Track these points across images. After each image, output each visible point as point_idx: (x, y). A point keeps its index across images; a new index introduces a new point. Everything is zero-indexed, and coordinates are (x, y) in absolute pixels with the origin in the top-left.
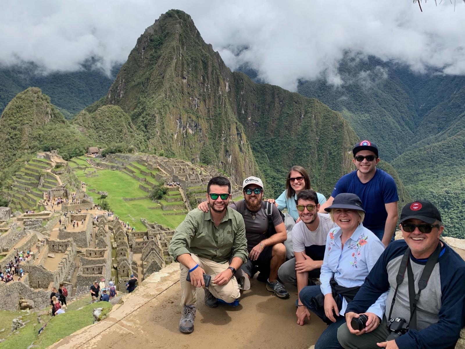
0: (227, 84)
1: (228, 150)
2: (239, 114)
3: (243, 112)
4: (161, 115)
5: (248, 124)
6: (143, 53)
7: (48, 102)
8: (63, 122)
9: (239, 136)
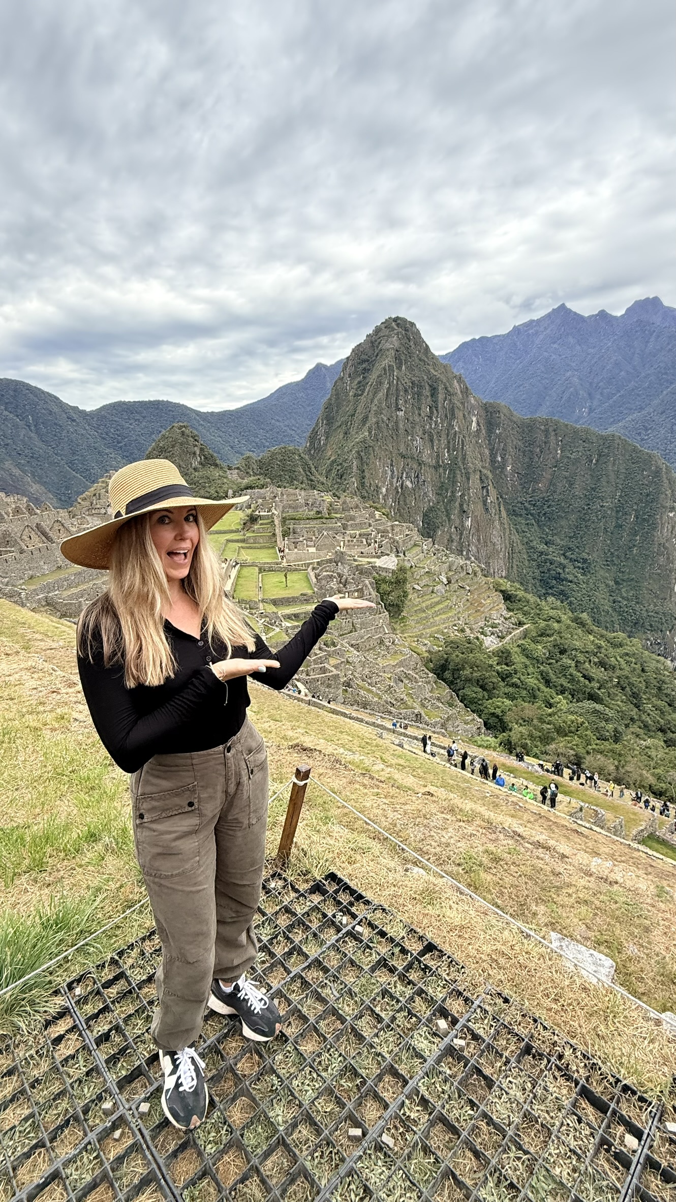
0: (474, 419)
1: (466, 509)
2: (493, 461)
3: (499, 459)
4: (362, 460)
5: (506, 476)
6: (349, 382)
7: (196, 440)
8: (216, 465)
9: (485, 491)
